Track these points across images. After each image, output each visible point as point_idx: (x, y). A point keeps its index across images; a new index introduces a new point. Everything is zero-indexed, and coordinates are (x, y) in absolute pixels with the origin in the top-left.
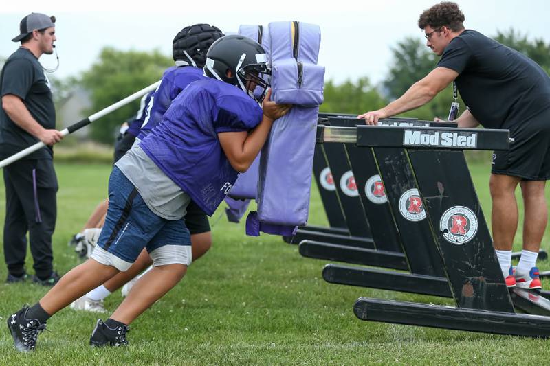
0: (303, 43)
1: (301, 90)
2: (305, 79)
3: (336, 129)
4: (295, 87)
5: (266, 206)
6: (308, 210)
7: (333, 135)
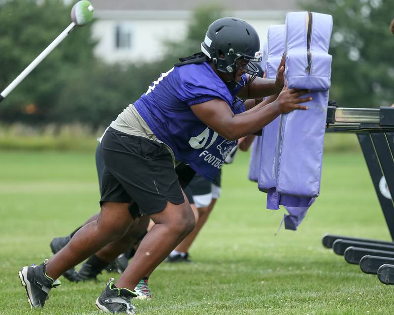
0: (315, 32)
1: (310, 76)
2: (314, 67)
3: (346, 110)
4: (305, 74)
5: (282, 179)
6: (320, 183)
7: (343, 116)
